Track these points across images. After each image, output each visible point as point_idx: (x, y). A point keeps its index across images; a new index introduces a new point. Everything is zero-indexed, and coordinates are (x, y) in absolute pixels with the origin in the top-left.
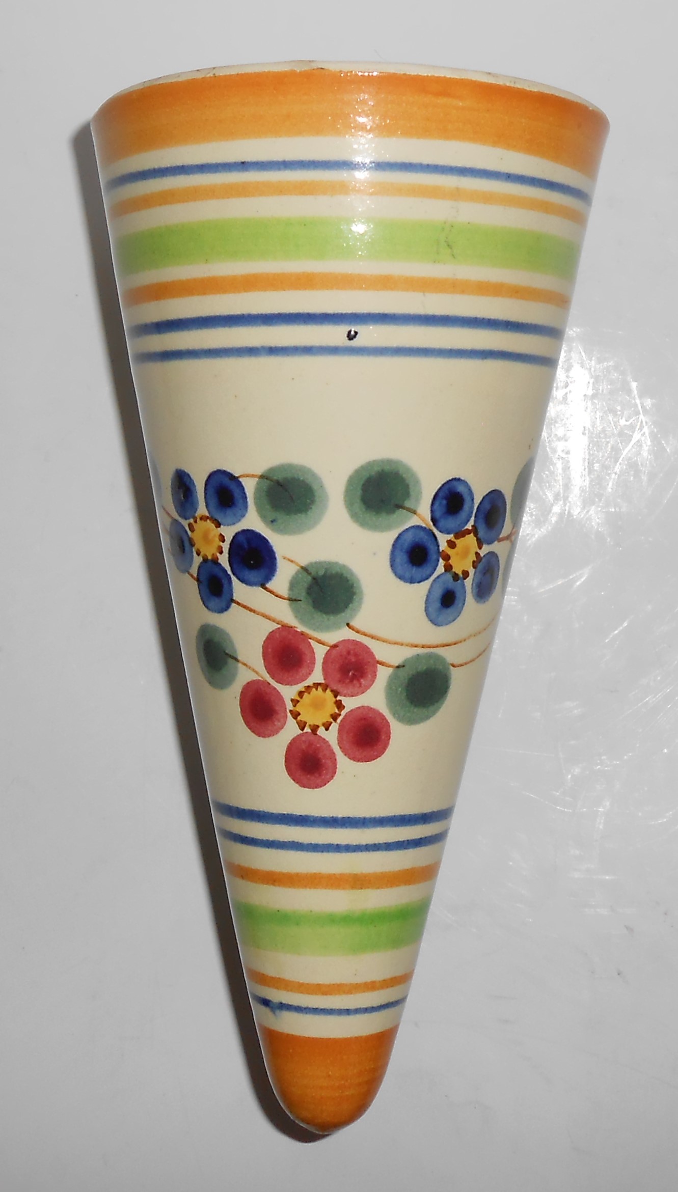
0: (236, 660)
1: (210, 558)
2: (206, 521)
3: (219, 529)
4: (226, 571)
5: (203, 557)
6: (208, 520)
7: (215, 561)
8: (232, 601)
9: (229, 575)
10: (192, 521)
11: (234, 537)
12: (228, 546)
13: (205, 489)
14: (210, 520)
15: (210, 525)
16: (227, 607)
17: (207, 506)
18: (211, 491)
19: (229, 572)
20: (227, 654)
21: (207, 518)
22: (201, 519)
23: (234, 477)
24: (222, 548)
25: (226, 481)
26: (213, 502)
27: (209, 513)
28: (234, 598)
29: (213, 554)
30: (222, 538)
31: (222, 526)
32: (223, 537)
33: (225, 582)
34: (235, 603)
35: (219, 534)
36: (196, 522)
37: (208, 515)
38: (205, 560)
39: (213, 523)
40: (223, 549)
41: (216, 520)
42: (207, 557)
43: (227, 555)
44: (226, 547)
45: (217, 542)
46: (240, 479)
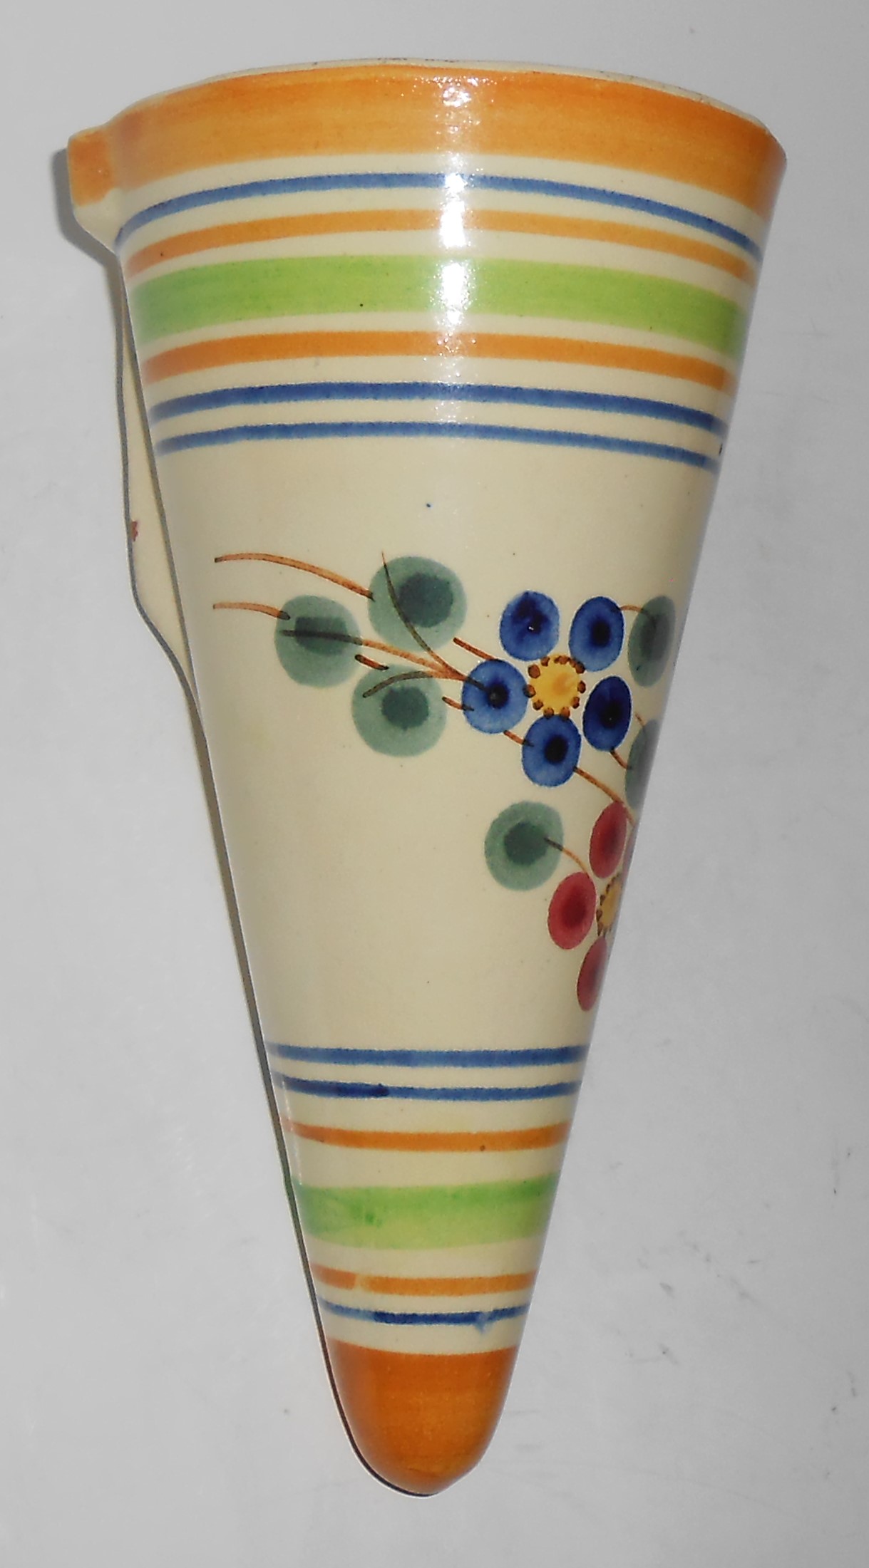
0: (560, 848)
1: (556, 713)
2: (565, 663)
3: (581, 675)
4: (576, 730)
5: (545, 712)
6: (568, 663)
7: (565, 717)
8: (575, 769)
9: (579, 736)
10: (538, 662)
11: (597, 686)
12: (588, 698)
13: (575, 621)
14: (571, 663)
15: (569, 668)
16: (566, 778)
17: (571, 645)
18: (583, 623)
19: (581, 732)
20: (548, 841)
21: (569, 659)
22: (557, 660)
23: (617, 607)
24: (579, 699)
25: (606, 611)
26: (583, 636)
27: (572, 652)
28: (578, 766)
29: (564, 708)
30: (582, 688)
31: (586, 672)
32: (584, 685)
33: (571, 744)
34: (577, 772)
35: (579, 681)
36: (545, 664)
37: (569, 655)
38: (549, 716)
39: (574, 667)
40: (580, 702)
41: (579, 663)
42: (553, 711)
43: (584, 710)
44: (584, 699)
45: (574, 691)
46: (623, 612)
